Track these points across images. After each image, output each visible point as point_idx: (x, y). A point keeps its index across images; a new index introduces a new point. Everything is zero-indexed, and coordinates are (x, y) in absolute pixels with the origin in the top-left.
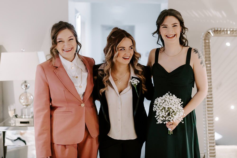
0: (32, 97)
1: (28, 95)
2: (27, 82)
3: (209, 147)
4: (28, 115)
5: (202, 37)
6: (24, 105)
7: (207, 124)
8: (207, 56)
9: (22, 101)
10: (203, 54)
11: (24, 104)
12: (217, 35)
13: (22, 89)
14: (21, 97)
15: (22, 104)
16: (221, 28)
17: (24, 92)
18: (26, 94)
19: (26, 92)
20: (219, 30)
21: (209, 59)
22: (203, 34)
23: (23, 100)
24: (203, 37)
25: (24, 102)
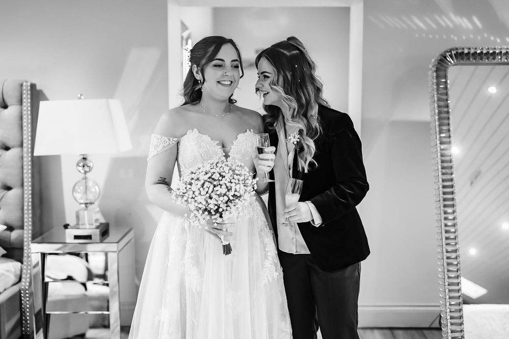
0: (97, 187)
1: (90, 184)
2: (89, 158)
3: (449, 285)
4: (90, 224)
5: (431, 66)
6: (82, 204)
7: (444, 238)
8: (442, 103)
9: (78, 196)
10: (434, 99)
11: (82, 201)
12: (462, 62)
13: (78, 172)
14: (77, 188)
15: (78, 202)
16: (469, 49)
17: (83, 179)
18: (86, 182)
19: (86, 178)
20: (466, 51)
21: (446, 110)
22: (433, 60)
23: (79, 193)
24: (433, 66)
25: (81, 198)
